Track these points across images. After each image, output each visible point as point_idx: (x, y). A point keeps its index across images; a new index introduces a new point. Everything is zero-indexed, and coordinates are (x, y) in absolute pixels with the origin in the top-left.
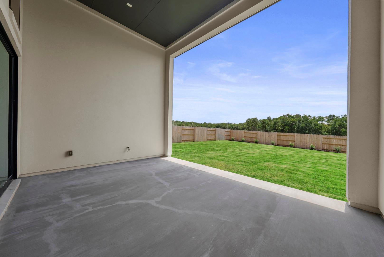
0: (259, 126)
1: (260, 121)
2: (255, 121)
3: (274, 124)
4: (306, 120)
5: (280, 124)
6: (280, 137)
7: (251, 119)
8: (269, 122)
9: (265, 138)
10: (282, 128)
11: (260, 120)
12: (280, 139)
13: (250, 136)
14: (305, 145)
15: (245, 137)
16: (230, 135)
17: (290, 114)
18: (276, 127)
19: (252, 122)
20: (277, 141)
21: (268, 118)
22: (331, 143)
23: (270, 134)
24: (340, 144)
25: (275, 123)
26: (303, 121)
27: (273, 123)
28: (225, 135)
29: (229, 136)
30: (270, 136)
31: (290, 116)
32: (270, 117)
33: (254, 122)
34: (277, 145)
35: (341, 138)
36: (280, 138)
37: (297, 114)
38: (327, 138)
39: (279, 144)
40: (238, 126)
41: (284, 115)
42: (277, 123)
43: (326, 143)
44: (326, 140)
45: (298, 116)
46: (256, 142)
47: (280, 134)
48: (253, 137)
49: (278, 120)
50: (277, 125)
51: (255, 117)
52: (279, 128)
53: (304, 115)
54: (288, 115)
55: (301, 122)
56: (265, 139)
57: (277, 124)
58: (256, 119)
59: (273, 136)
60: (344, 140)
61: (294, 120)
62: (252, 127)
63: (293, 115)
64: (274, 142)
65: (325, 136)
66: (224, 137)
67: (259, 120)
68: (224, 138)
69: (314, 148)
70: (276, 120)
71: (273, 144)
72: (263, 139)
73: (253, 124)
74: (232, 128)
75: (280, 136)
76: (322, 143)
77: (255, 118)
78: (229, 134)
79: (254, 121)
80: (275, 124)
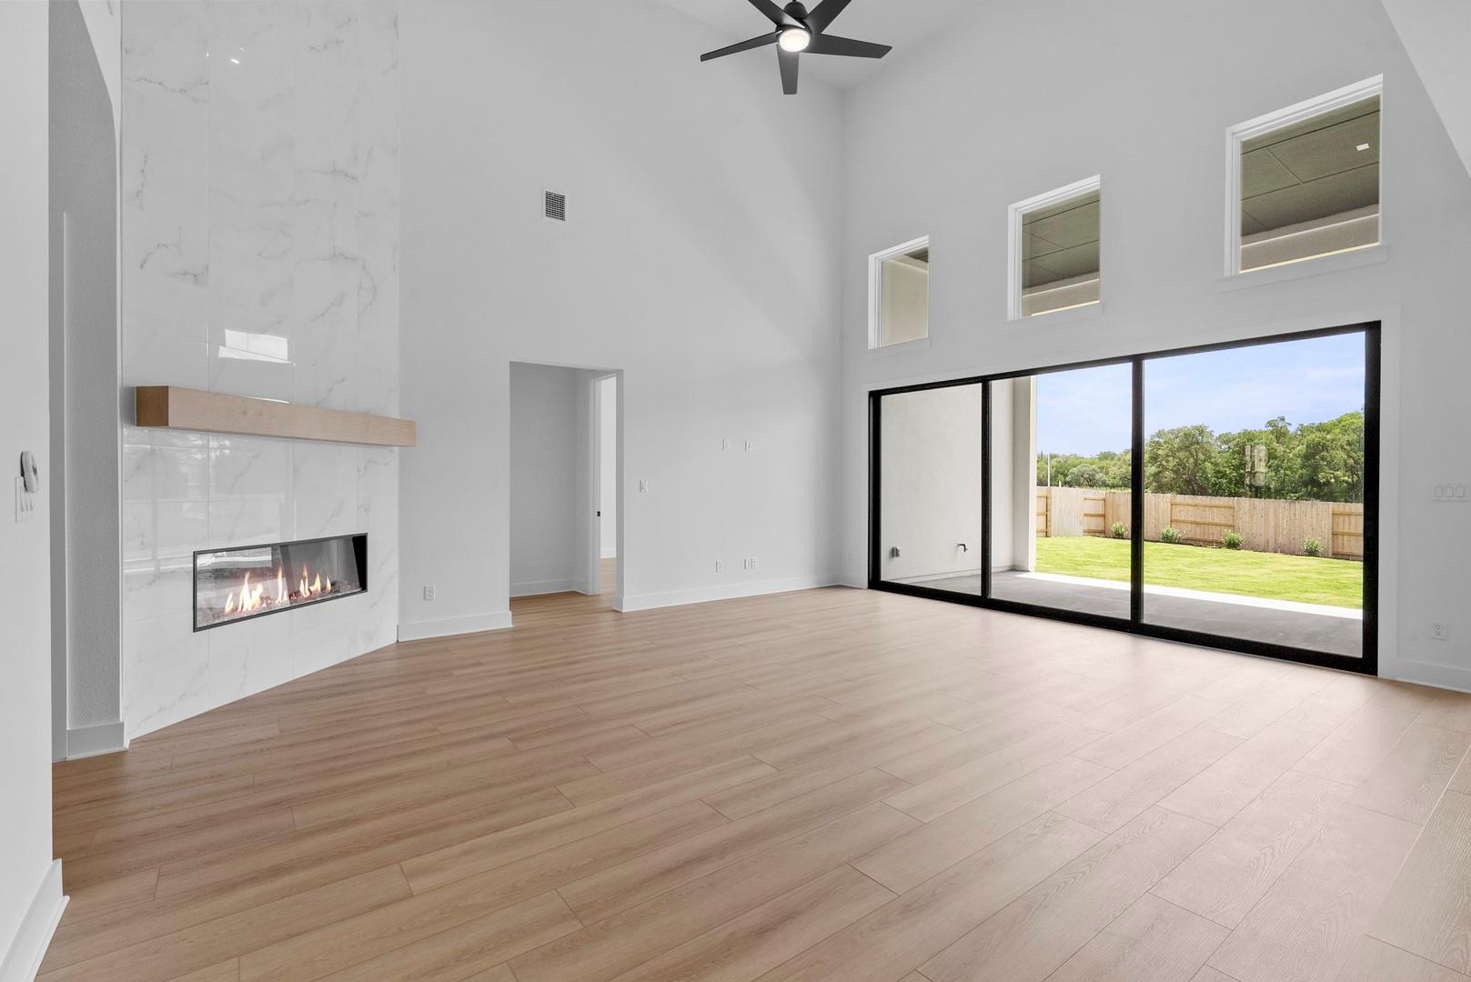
0: (1216, 465)
1: (1226, 442)
2: (1198, 443)
3: (1307, 457)
5: (1340, 455)
6: (1347, 523)
7: (1172, 432)
8: (1275, 445)
9: (1272, 524)
10: (1353, 474)
11: (1226, 439)
12: (1346, 530)
13: (1198, 520)
15: (1177, 521)
16: (1104, 516)
18: (1316, 469)
19: (1180, 449)
20: (1331, 537)
21: (1270, 423)
25: (1314, 452)
27: (1301, 449)
28: (1086, 515)
29: (1101, 519)
30: (1298, 517)
32: (1283, 419)
33: (1187, 448)
34: (1330, 554)
36: (1347, 527)
39: (1340, 550)
42: (1325, 448)
46: (1233, 545)
47: (1347, 510)
48: (1217, 520)
49: (1328, 433)
50: (1323, 459)
51: (1197, 423)
52: (1336, 478)
56: (1272, 530)
57: (1325, 453)
58: (1201, 431)
62: (1176, 472)
64: (1316, 542)
66: (1081, 523)
67: (1216, 435)
68: (1081, 529)
70: (1315, 437)
71: (1312, 553)
72: (1263, 533)
73: (1181, 455)
75: (1347, 518)
77: (1197, 428)
78: (1101, 512)
79: (1192, 444)
80: (1313, 456)
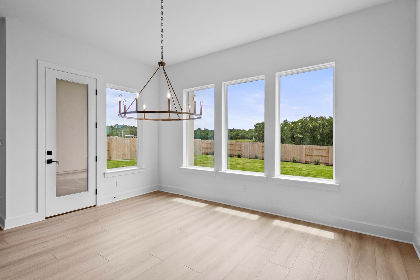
4: (331, 125)
9: (249, 150)
13: (233, 149)
14: (289, 157)
17: (312, 116)
20: (261, 153)
21: (284, 121)
22: (313, 154)
23: (254, 145)
24: (320, 155)
26: (327, 126)
28: (203, 148)
30: (254, 148)
31: (312, 119)
32: (287, 120)
34: (261, 158)
35: (321, 148)
37: (322, 116)
38: (309, 148)
40: (245, 134)
41: (304, 118)
43: (309, 154)
44: (308, 151)
45: (322, 118)
46: (239, 156)
48: (237, 149)
53: (330, 117)
54: (310, 117)
55: (325, 127)
56: (249, 153)
59: (257, 148)
60: (323, 150)
61: (317, 124)
63: (316, 118)
64: (257, 155)
65: (308, 146)
69: (296, 161)
70: (293, 125)
71: (256, 158)
72: (247, 152)
74: (238, 136)
76: (304, 155)
